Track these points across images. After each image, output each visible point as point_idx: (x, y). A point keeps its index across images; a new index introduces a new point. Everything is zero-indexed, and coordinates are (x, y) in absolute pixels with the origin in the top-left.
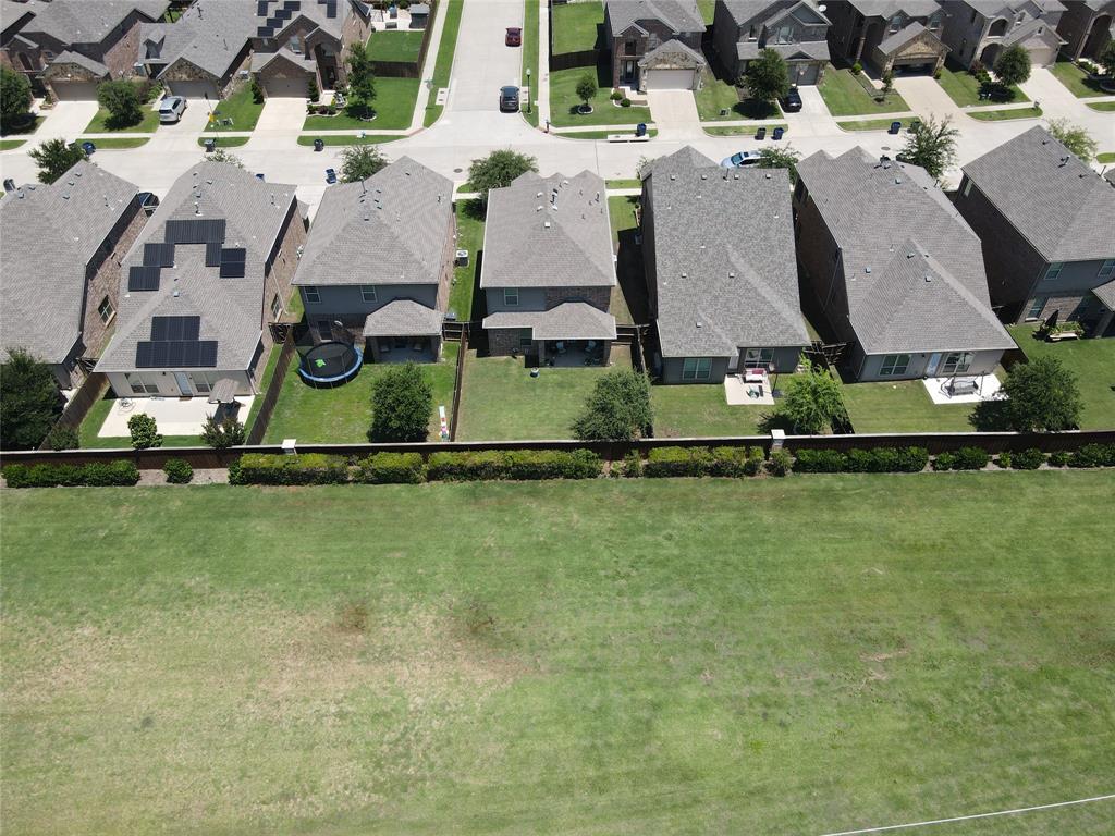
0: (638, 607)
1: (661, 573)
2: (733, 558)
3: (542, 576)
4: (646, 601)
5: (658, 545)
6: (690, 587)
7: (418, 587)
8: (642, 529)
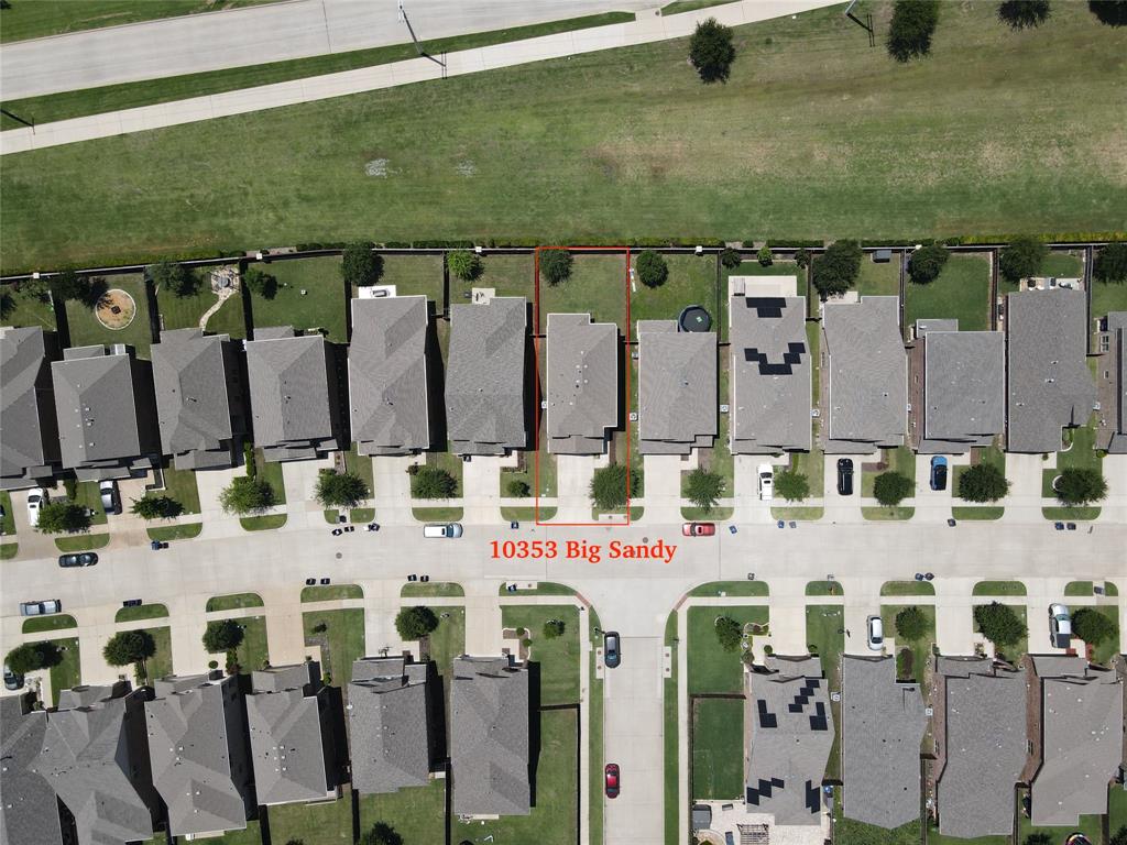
0: (548, 176)
1: (537, 193)
2: (507, 199)
3: (586, 192)
4: (544, 179)
5: (537, 206)
6: (526, 185)
7: (634, 187)
8: (543, 215)
